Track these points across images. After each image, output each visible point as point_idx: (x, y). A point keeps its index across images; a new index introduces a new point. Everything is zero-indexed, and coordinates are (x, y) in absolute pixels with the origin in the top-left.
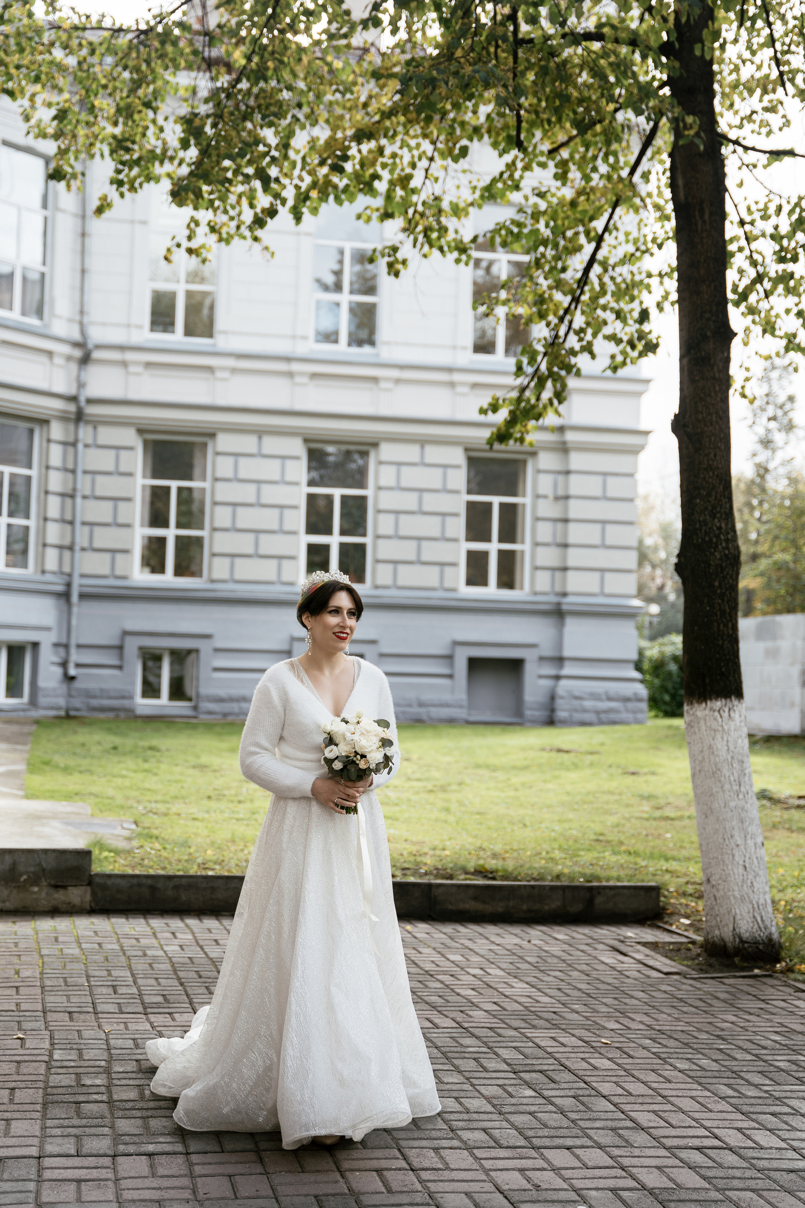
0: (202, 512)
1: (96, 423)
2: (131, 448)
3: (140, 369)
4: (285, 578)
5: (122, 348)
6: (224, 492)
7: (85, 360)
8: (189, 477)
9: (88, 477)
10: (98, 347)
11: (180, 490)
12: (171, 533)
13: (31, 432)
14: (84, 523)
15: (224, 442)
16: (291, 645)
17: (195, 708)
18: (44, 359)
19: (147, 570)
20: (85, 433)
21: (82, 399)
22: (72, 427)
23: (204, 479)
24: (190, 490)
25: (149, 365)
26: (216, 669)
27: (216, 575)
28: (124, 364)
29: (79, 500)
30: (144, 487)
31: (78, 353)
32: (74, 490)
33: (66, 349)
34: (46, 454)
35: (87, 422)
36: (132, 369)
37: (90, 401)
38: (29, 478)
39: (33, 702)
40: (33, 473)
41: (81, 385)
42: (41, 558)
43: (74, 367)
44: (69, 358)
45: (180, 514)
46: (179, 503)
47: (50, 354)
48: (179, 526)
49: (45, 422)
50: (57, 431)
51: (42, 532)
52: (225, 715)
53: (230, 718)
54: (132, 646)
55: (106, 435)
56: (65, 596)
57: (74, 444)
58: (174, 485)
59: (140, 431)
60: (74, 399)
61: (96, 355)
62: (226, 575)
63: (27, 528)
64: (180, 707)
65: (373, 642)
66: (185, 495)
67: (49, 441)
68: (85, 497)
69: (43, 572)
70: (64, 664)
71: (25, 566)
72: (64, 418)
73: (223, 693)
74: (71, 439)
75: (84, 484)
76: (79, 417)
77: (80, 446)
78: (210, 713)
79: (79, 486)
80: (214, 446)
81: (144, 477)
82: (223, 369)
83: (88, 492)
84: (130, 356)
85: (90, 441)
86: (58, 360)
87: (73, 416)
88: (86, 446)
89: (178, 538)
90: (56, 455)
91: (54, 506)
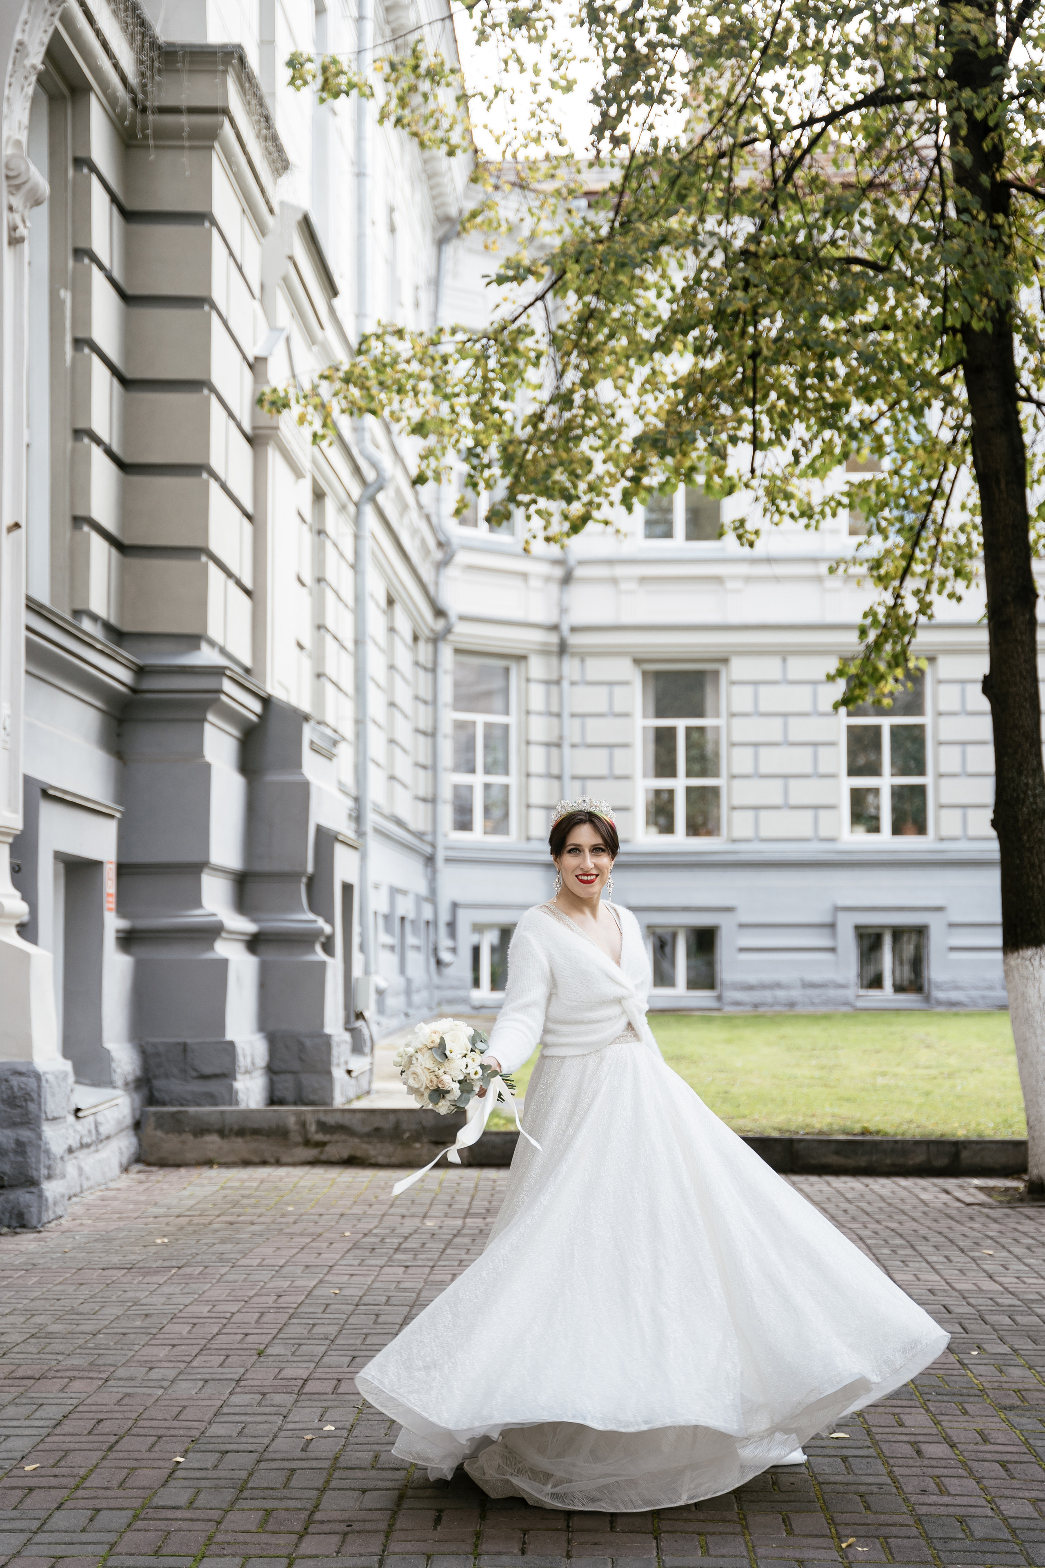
0: (717, 755)
1: (583, 655)
2: (626, 683)
3: (633, 586)
4: (823, 833)
5: (610, 562)
6: (742, 730)
7: (567, 580)
8: (700, 713)
9: (577, 722)
10: (581, 563)
11: (689, 730)
12: (680, 784)
13: (507, 670)
14: (574, 778)
15: (739, 668)
16: (835, 917)
17: (719, 998)
18: (518, 583)
19: (653, 830)
20: (571, 667)
21: (565, 628)
22: (554, 661)
23: (717, 715)
24: (701, 730)
25: (643, 580)
26: (742, 950)
27: (737, 833)
28: (614, 581)
29: (566, 749)
30: (645, 729)
31: (558, 572)
32: (561, 737)
33: (544, 569)
34: (525, 697)
35: (573, 655)
36: (623, 586)
37: (574, 629)
38: (506, 728)
40: (511, 720)
41: (563, 611)
42: (525, 823)
43: (554, 588)
44: (548, 579)
45: (689, 760)
46: (690, 745)
47: (524, 576)
48: (689, 774)
49: (522, 658)
50: (537, 667)
51: (525, 790)
52: (756, 1006)
53: (762, 1010)
55: (597, 669)
57: (558, 682)
58: (681, 724)
59: (637, 661)
60: (555, 628)
61: (579, 572)
62: (749, 833)
63: (507, 787)
64: (702, 998)
65: (940, 909)
66: (696, 736)
67: (528, 680)
68: (573, 746)
69: (528, 839)
71: (506, 831)
72: (545, 652)
73: (752, 978)
74: (554, 676)
75: (572, 730)
76: (563, 649)
77: (565, 684)
78: (737, 1003)
79: (566, 733)
80: (728, 673)
81: (645, 716)
82: (734, 578)
83: (577, 739)
84: (620, 571)
85: (576, 677)
86: (534, 583)
87: (555, 649)
88: (573, 683)
89: (689, 790)
90: (537, 696)
91: (537, 759)
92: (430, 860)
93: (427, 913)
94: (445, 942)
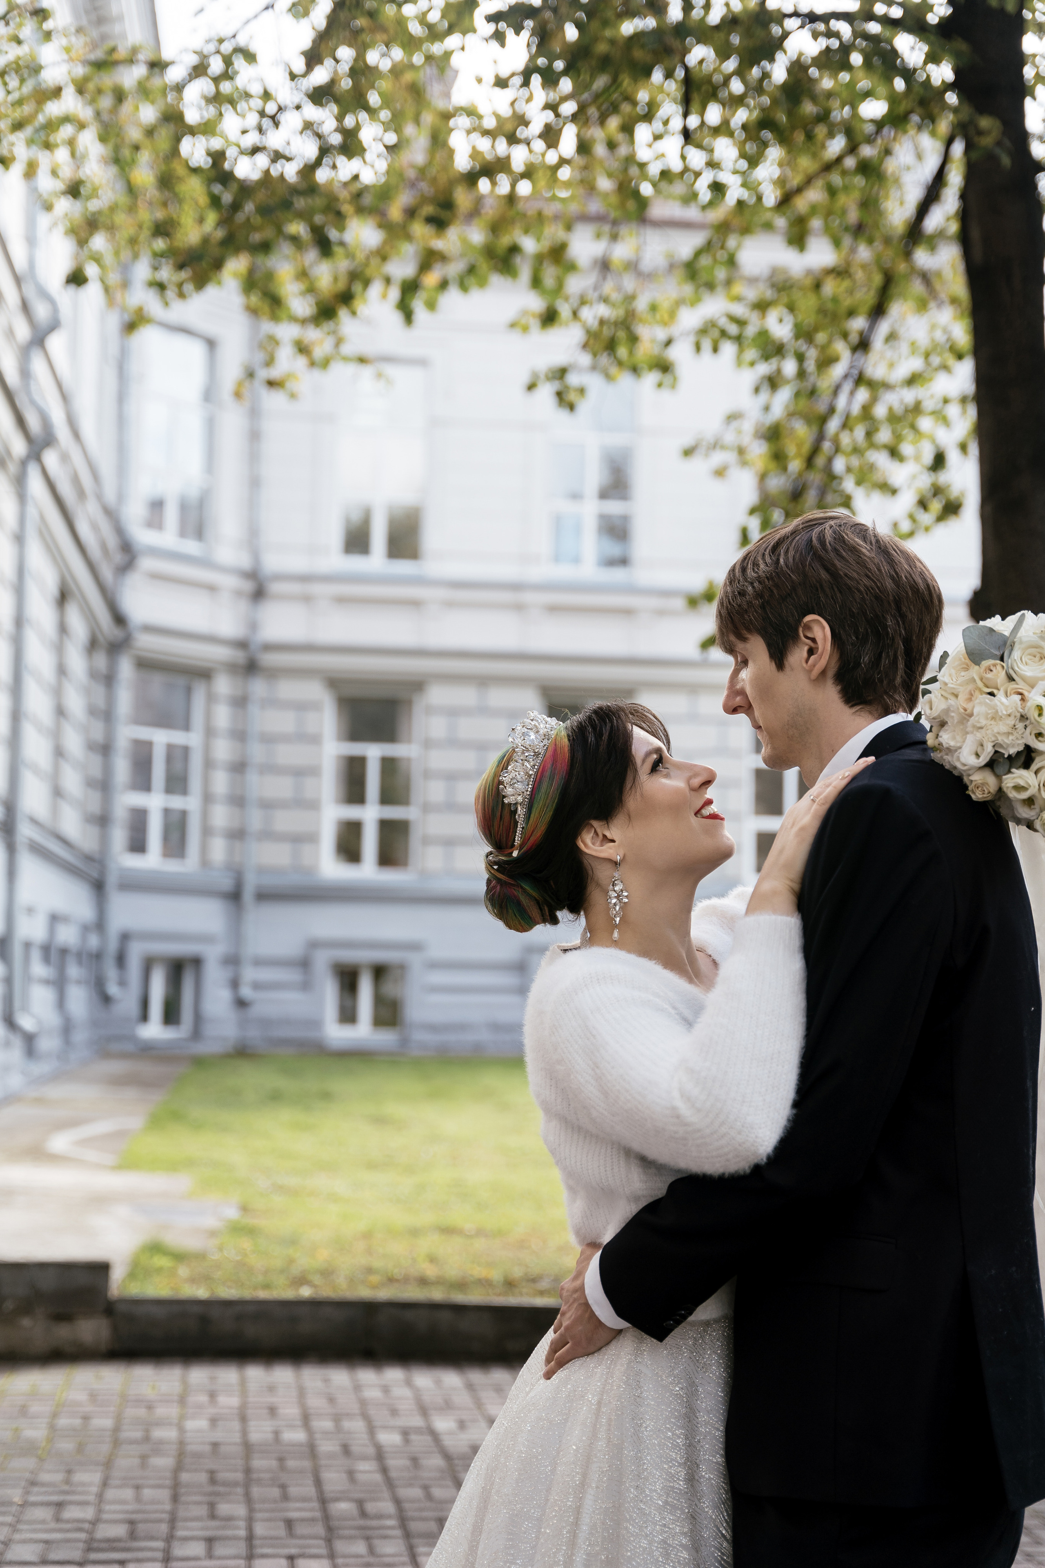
0: (408, 784)
1: (274, 675)
2: (318, 707)
3: (328, 605)
5: (305, 578)
6: (439, 760)
7: (259, 594)
8: (394, 740)
9: (263, 745)
10: (275, 578)
11: (381, 758)
12: (370, 813)
13: (189, 688)
14: (258, 804)
15: (436, 695)
17: (402, 1039)
18: (207, 596)
19: (342, 859)
20: (258, 687)
21: (255, 645)
22: (241, 679)
23: (410, 741)
24: (396, 758)
25: (339, 599)
26: (432, 989)
27: (427, 868)
28: (307, 599)
29: (250, 774)
30: (335, 755)
31: (248, 586)
32: (245, 761)
33: (233, 581)
34: (208, 714)
35: (262, 674)
36: (318, 605)
37: (266, 647)
38: (186, 748)
39: (197, 1033)
40: (193, 739)
41: (253, 626)
42: (204, 849)
43: (244, 604)
44: (238, 593)
45: (380, 786)
47: (212, 588)
48: (379, 804)
49: (206, 675)
50: (223, 685)
51: (205, 815)
52: (442, 1048)
53: (449, 1054)
54: (322, 961)
55: (288, 689)
56: (235, 896)
57: (244, 702)
58: (373, 752)
59: (332, 685)
60: (242, 644)
61: (272, 588)
62: (442, 868)
63: (185, 810)
64: (386, 1038)
67: (213, 699)
68: (258, 769)
69: (208, 866)
70: (235, 984)
72: (232, 668)
73: (438, 1019)
74: (240, 696)
75: (257, 753)
76: (251, 667)
77: (252, 704)
78: (421, 1046)
79: (250, 756)
80: (423, 702)
81: (337, 742)
82: (434, 602)
83: (263, 763)
84: (314, 589)
85: (264, 698)
86: (223, 596)
87: (243, 666)
88: (262, 704)
89: (380, 821)
90: (223, 716)
91: (221, 782)
92: (99, 887)
93: (94, 941)
94: (111, 972)
